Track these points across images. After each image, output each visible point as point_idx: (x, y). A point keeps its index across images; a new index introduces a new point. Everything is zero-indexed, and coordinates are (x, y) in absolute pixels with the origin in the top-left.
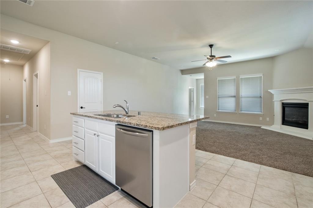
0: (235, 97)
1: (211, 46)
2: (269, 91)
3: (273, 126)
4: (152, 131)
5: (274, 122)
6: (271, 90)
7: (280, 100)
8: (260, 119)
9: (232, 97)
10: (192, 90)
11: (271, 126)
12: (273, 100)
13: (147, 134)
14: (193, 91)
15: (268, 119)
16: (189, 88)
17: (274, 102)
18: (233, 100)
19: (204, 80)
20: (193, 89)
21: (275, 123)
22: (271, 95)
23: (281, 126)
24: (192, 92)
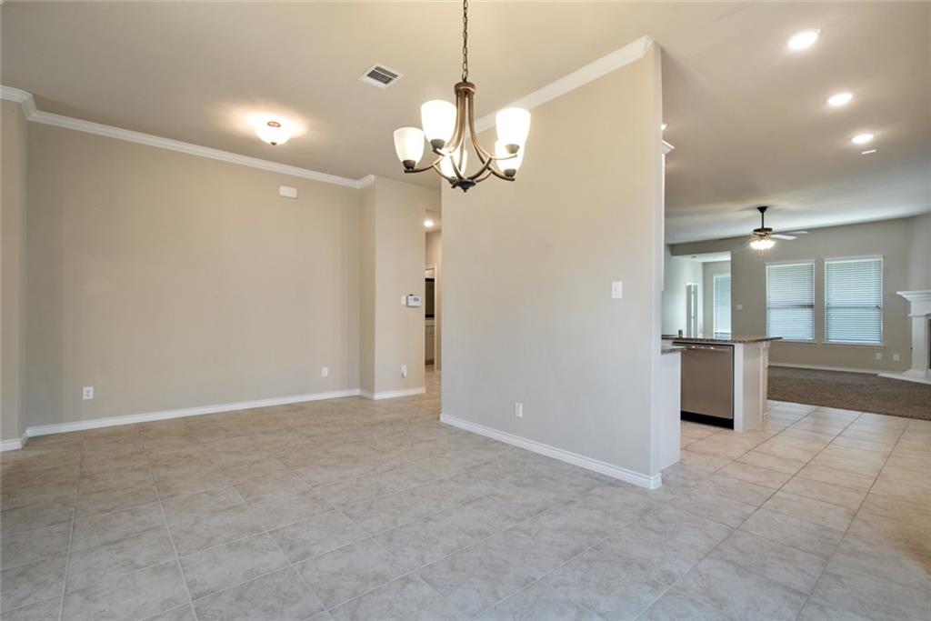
0: (811, 306)
1: (762, 209)
2: (898, 293)
3: (909, 372)
4: (733, 346)
5: (911, 364)
6: (904, 292)
7: (924, 314)
8: (877, 358)
9: (804, 306)
10: (692, 289)
11: (904, 373)
12: (910, 315)
13: (728, 349)
14: (695, 293)
15: (896, 357)
16: (688, 284)
17: (911, 318)
18: (807, 313)
19: (730, 264)
20: (696, 287)
21: (913, 366)
22: (906, 304)
23: (927, 372)
24: (693, 296)
